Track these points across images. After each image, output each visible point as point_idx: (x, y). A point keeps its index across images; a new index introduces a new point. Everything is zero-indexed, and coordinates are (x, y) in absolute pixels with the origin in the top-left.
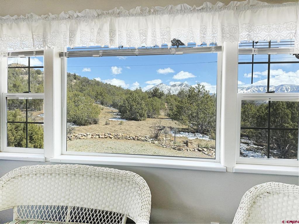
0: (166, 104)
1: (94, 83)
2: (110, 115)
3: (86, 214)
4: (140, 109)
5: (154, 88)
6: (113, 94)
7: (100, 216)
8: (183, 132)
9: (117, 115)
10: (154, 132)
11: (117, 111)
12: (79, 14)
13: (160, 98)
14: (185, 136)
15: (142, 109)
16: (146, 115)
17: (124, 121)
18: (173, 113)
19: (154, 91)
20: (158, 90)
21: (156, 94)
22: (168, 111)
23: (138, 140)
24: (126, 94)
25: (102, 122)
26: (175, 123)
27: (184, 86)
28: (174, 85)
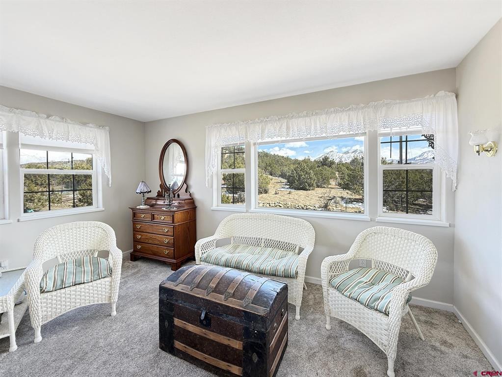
0: (337, 173)
1: (263, 154)
2: (278, 186)
3: (273, 243)
4: (308, 179)
5: (323, 157)
6: (282, 165)
7: (282, 245)
8: (357, 202)
9: (286, 185)
10: (323, 202)
11: (286, 181)
12: (267, 120)
13: (330, 166)
14: (357, 206)
15: (311, 178)
16: (315, 185)
17: (293, 191)
18: (344, 182)
19: (323, 159)
20: (328, 158)
21: (325, 162)
22: (339, 180)
23: (307, 209)
24: (294, 164)
25: (272, 191)
26: (347, 193)
27: (359, 153)
28: (347, 153)
